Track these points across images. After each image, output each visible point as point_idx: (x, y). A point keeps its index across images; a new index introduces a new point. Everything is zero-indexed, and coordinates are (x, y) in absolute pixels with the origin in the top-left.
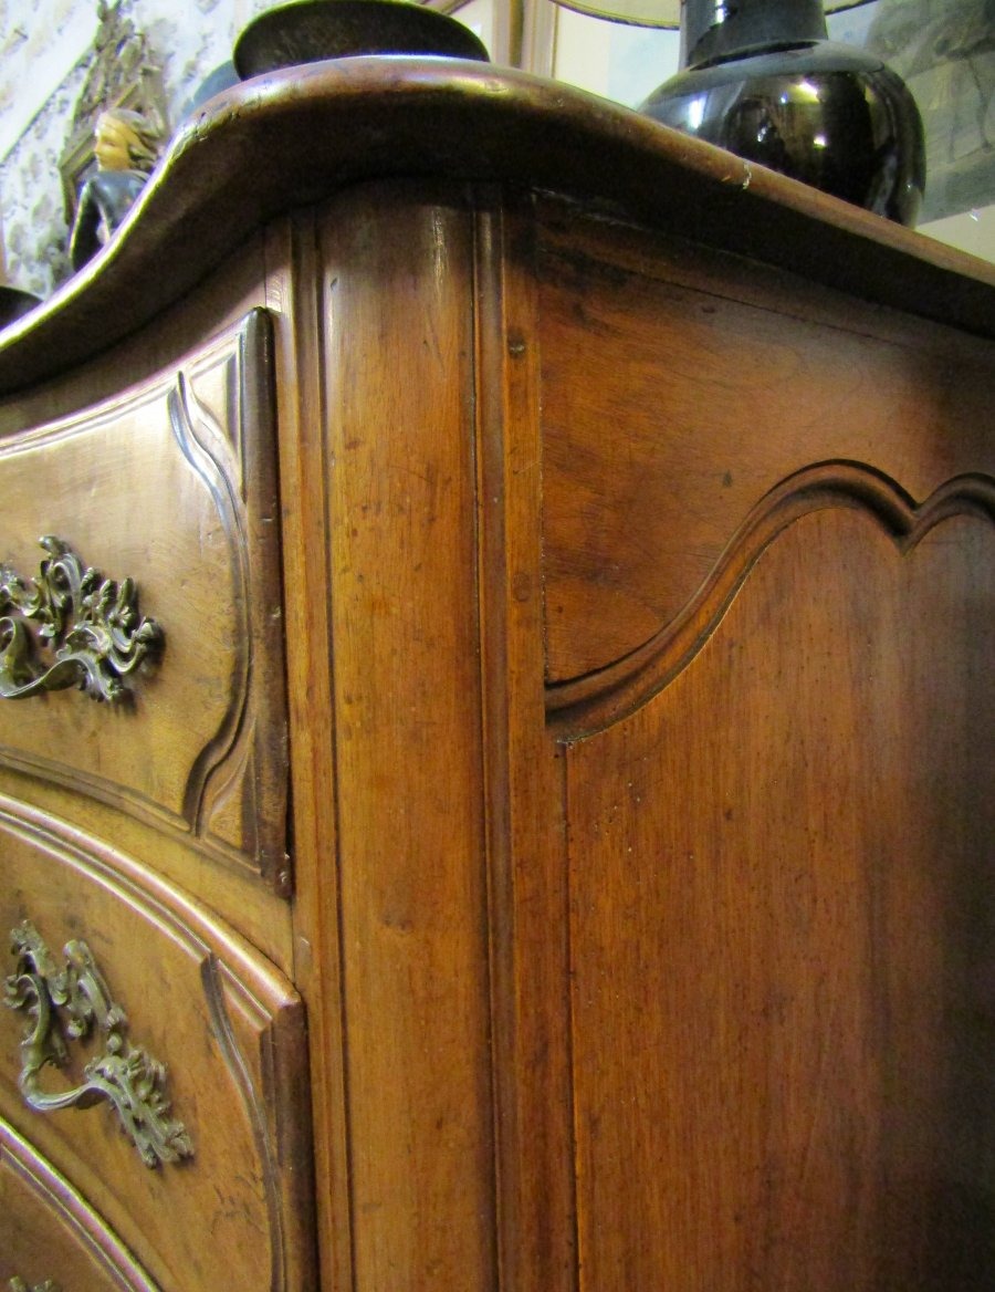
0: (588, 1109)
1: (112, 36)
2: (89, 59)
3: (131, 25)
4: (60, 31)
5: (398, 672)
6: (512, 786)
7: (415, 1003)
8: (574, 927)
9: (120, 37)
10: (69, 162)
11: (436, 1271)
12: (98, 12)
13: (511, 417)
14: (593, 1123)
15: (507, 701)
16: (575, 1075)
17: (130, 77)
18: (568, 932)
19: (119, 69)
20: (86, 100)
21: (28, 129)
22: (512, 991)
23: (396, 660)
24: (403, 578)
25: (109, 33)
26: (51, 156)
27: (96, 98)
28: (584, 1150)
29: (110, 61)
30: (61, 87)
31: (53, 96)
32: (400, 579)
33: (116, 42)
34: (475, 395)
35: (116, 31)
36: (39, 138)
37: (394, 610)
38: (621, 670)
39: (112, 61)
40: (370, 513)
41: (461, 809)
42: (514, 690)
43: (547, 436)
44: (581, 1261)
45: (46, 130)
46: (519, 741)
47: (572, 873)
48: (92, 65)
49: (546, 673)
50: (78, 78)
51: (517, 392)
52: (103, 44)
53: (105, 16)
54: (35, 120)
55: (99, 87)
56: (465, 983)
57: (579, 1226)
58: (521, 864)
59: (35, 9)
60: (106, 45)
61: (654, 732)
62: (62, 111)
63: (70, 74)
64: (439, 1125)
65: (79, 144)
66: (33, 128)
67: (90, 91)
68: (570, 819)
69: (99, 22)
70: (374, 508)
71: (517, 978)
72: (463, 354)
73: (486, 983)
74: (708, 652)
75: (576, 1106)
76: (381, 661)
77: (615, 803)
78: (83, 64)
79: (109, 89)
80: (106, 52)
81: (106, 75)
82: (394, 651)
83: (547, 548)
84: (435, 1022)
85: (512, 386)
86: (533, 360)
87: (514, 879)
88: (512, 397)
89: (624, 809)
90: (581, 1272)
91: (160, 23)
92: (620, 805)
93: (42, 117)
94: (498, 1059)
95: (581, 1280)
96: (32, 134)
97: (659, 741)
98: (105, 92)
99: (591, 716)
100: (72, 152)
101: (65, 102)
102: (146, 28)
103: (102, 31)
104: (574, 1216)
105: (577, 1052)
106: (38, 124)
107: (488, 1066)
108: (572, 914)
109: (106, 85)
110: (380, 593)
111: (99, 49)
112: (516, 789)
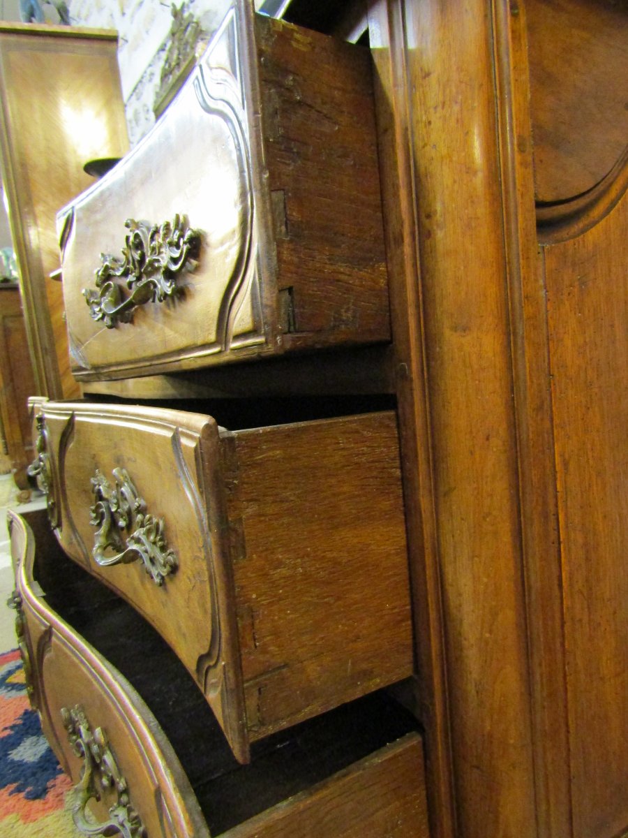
0: (562, 455)
1: (181, 24)
2: (165, 45)
3: (191, 16)
4: (147, 32)
5: (458, 192)
6: (521, 253)
7: (472, 372)
8: (552, 351)
9: (185, 24)
10: (159, 106)
11: (488, 519)
12: (172, 13)
13: (513, 49)
14: (566, 464)
15: (516, 207)
16: (555, 434)
17: (193, 46)
18: (549, 352)
19: (187, 43)
20: (167, 67)
21: (132, 95)
22: (525, 367)
23: (456, 187)
24: (459, 140)
25: (178, 23)
26: (146, 108)
27: (173, 64)
28: (561, 477)
29: (180, 40)
30: (150, 65)
31: (145, 72)
32: (457, 141)
33: (183, 28)
34: (493, 38)
35: (183, 22)
36: (138, 99)
37: (454, 159)
38: (574, 206)
39: (182, 39)
40: (439, 109)
41: (494, 264)
42: (519, 200)
43: (531, 63)
44: (561, 540)
45: (142, 94)
46: (524, 229)
47: (550, 319)
48: (167, 48)
49: (536, 195)
50: (159, 58)
51: (516, 36)
52: (175, 31)
53: (176, 14)
54: (135, 88)
55: (175, 57)
56: (499, 362)
57: (560, 519)
58: (527, 297)
59: (132, 23)
60: (177, 31)
61: (590, 248)
62: (150, 80)
63: (154, 57)
64: (488, 439)
65: (164, 94)
66: (134, 94)
67: (169, 61)
68: (548, 288)
69: (172, 19)
70: (440, 106)
71: (527, 360)
72: (486, 16)
73: (510, 363)
74: (618, 210)
75: (556, 452)
76: (447, 187)
77: (571, 286)
78: (162, 49)
79: (181, 57)
80: (177, 36)
81: (179, 49)
82: (455, 182)
83: (533, 126)
84: (484, 382)
85: (513, 32)
86: (523, 20)
87: (523, 305)
88: (513, 38)
89: (576, 290)
90: (562, 546)
91: (207, 13)
92: (574, 287)
93: (140, 86)
94: (517, 405)
95: (562, 550)
96: (134, 97)
97: (593, 256)
98: (178, 59)
99: (555, 235)
100: (160, 100)
101: (152, 74)
102: (199, 18)
103: (174, 24)
104: (557, 515)
105: (556, 421)
106: (137, 91)
107: (512, 408)
108: (550, 342)
109: (179, 54)
110: (446, 151)
111: (173, 34)
112: (523, 255)
